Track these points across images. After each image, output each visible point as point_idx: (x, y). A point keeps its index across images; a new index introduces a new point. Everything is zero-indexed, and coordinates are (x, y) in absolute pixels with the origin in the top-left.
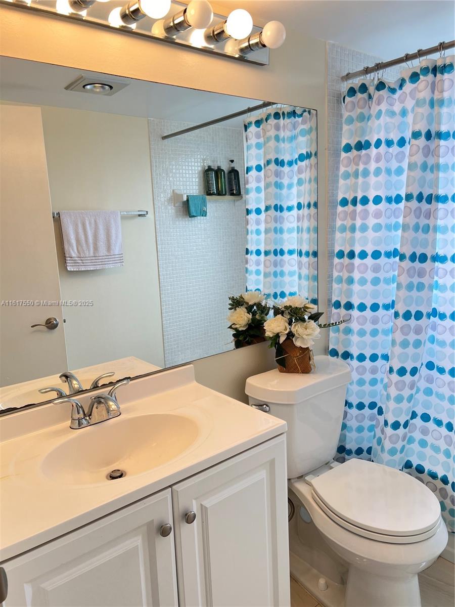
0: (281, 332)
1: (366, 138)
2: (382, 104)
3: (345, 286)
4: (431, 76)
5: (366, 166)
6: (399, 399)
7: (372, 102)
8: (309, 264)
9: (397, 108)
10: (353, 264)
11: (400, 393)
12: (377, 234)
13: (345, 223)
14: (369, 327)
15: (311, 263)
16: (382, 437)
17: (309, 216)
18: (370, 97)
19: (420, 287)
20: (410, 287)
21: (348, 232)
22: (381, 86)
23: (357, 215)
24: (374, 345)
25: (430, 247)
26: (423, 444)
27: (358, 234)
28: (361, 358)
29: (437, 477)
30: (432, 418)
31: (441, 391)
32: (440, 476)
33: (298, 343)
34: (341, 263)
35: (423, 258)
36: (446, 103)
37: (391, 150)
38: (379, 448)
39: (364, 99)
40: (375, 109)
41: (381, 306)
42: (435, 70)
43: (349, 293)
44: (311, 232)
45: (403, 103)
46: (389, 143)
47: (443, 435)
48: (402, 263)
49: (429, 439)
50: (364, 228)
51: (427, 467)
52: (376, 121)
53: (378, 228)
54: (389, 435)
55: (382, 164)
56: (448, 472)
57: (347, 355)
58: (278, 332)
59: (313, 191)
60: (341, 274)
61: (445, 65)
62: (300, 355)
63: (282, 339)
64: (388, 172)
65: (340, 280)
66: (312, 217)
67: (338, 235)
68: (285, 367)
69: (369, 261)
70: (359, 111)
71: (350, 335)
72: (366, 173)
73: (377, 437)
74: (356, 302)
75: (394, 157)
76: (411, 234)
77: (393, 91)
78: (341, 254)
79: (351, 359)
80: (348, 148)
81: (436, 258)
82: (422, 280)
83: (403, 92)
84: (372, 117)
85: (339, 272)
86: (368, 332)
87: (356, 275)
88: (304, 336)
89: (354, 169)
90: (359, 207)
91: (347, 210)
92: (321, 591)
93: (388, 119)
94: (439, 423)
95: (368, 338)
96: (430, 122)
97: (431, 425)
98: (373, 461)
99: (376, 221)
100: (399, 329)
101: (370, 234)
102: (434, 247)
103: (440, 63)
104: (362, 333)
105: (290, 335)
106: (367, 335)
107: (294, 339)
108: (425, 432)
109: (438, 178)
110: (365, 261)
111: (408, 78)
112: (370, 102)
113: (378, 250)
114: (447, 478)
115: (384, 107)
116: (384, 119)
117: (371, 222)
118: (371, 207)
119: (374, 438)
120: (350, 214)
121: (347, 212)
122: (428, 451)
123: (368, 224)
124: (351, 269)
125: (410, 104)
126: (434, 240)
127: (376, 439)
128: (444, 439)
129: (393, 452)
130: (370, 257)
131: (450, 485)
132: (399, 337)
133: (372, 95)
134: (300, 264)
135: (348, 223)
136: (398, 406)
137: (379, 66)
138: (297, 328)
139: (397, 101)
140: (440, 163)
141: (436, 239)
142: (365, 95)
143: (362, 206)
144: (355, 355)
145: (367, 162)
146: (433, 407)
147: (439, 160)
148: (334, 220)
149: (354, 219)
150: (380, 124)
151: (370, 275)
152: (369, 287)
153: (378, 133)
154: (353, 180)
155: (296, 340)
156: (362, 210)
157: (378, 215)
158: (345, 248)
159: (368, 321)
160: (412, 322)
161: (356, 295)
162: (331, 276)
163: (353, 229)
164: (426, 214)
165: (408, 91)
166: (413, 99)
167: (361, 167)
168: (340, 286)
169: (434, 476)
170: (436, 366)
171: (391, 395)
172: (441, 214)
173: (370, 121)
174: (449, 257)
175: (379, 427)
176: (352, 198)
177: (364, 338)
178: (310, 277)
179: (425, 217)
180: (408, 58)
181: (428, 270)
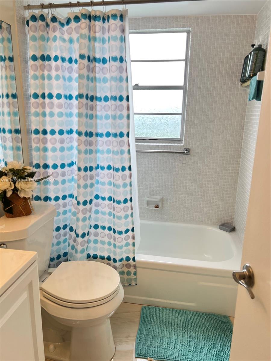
0: (7, 189)
1: (48, 53)
2: (56, 32)
3: (42, 153)
4: (87, 21)
5: (50, 73)
6: (84, 220)
7: (49, 29)
8: (12, 139)
9: (66, 37)
10: (46, 139)
11: (85, 215)
12: (60, 119)
13: (38, 110)
14: (60, 179)
15: (14, 138)
16: (75, 244)
17: (8, 104)
18: (47, 25)
19: (91, 152)
20: (86, 152)
21: (40, 116)
22: (54, 19)
23: (46, 105)
24: (64, 190)
25: (94, 128)
26: (96, 242)
27: (48, 118)
28: (57, 199)
29: (105, 258)
30: (100, 226)
31: (104, 210)
32: (106, 257)
33: (22, 195)
34: (37, 138)
35: (91, 134)
36: (98, 40)
37: (64, 64)
38: (74, 252)
39: (44, 25)
40: (51, 35)
41: (66, 164)
42: (90, 17)
43: (45, 157)
44: (12, 115)
45: (71, 34)
46: (63, 60)
47: (106, 234)
48: (80, 137)
49: (99, 238)
50: (52, 115)
51: (99, 254)
52: (53, 43)
53: (61, 115)
54: (80, 242)
55: (60, 73)
56: (110, 253)
57: (47, 199)
58: (5, 189)
59: (9, 86)
60: (38, 145)
61: (96, 16)
62: (23, 203)
63: (9, 194)
64: (64, 78)
65: (38, 149)
66: (11, 105)
67: (33, 118)
68: (12, 214)
69: (57, 136)
70: (41, 33)
71: (48, 185)
72: (50, 78)
73: (71, 245)
74: (50, 163)
75: (66, 69)
76: (84, 119)
77: (62, 25)
78: (37, 132)
79: (50, 201)
80: (34, 58)
81: (97, 135)
82: (91, 148)
83: (70, 27)
84: (50, 39)
85: (37, 144)
86: (60, 182)
87: (49, 146)
88: (27, 190)
89: (41, 74)
90: (47, 100)
91: (38, 102)
92: (52, 353)
93: (61, 43)
94: (104, 228)
95: (60, 186)
96: (89, 50)
97: (100, 230)
98: (70, 261)
99: (59, 110)
100: (82, 178)
101: (56, 118)
102: (96, 128)
103: (93, 14)
104: (56, 183)
105: (16, 190)
106: (59, 184)
107: (18, 193)
108: (96, 235)
109: (96, 86)
110: (54, 136)
111: (73, 18)
112: (48, 28)
113: (62, 129)
114: (110, 257)
115: (57, 34)
116: (58, 43)
117: (56, 110)
118: (55, 100)
119: (69, 247)
120: (41, 104)
121: (39, 103)
122: (99, 245)
123: (54, 112)
124: (45, 141)
125: (75, 36)
126: (96, 124)
127: (70, 247)
128: (107, 236)
129: (82, 251)
130: (58, 134)
131: (112, 260)
132: (82, 183)
133: (49, 24)
134: (5, 139)
135: (40, 110)
136: (84, 223)
137: (51, 5)
138: (20, 185)
139: (66, 32)
140: (97, 77)
141: (97, 123)
142: (44, 23)
143: (49, 100)
144: (53, 198)
145: (50, 70)
146: (100, 220)
147: (96, 75)
148: (29, 108)
149: (44, 107)
150: (56, 45)
151: (58, 146)
152: (58, 153)
153: (56, 51)
154: (41, 81)
155: (20, 193)
156: (49, 102)
157: (60, 106)
158: (40, 127)
159: (59, 175)
160: (88, 173)
161: (50, 159)
162: (30, 147)
163: (44, 115)
164: (90, 107)
165: (73, 27)
166: (77, 33)
167: (46, 73)
168: (38, 153)
169: (102, 258)
170: (100, 197)
171: (80, 218)
172: (98, 108)
173: (49, 42)
174: (104, 134)
175: (72, 239)
176: (41, 93)
177: (58, 186)
178: (14, 148)
179: (90, 109)
180: (70, 5)
181: (94, 142)
